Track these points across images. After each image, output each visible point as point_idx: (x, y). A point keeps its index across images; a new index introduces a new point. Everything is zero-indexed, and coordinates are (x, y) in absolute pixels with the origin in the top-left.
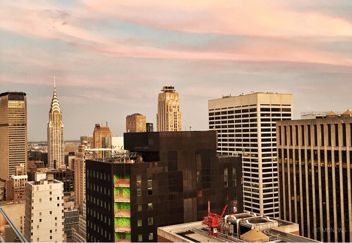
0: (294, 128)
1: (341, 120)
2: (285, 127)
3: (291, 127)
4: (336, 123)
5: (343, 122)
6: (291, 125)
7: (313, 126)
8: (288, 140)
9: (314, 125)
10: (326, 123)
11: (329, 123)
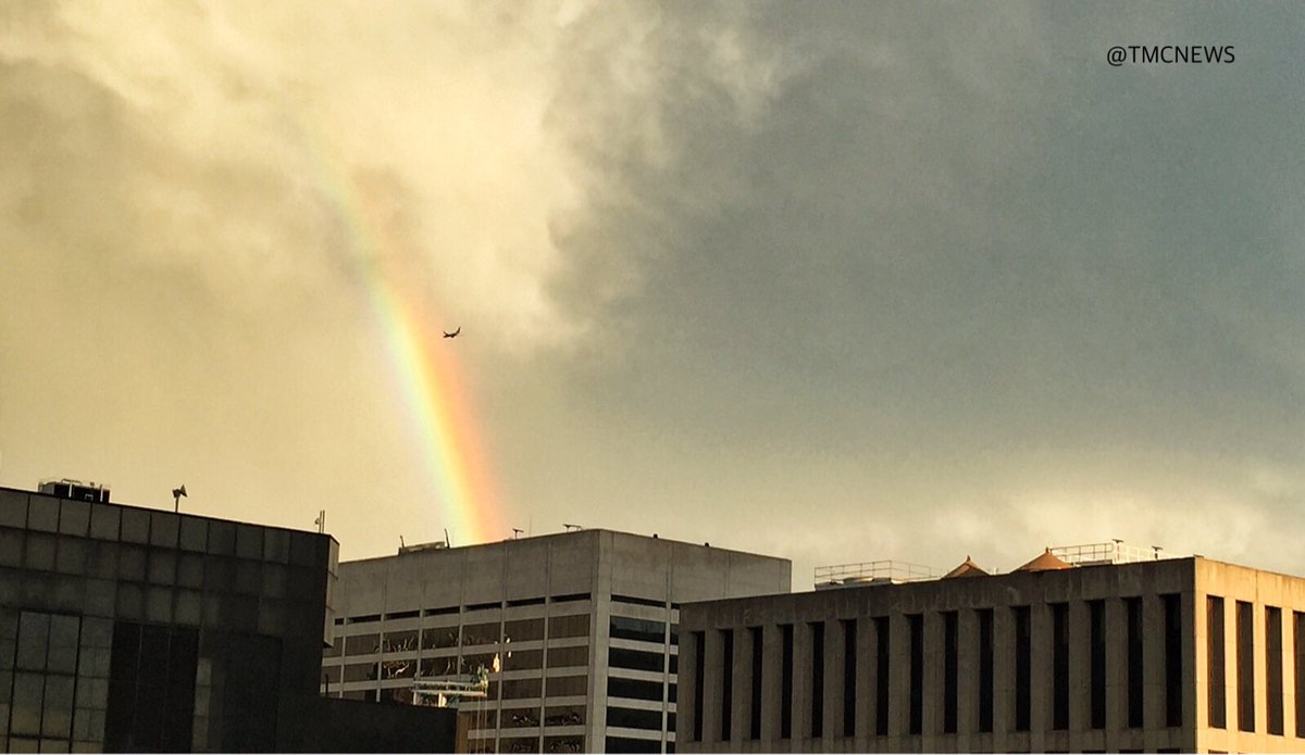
0: (771, 639)
1: (1010, 589)
2: (728, 635)
3: (757, 633)
4: (984, 604)
5: (1018, 601)
6: (755, 624)
7: (872, 626)
8: (741, 708)
9: (873, 618)
10: (935, 608)
11: (949, 609)
